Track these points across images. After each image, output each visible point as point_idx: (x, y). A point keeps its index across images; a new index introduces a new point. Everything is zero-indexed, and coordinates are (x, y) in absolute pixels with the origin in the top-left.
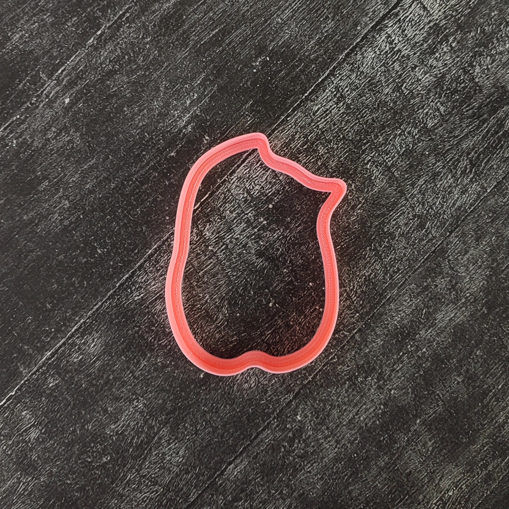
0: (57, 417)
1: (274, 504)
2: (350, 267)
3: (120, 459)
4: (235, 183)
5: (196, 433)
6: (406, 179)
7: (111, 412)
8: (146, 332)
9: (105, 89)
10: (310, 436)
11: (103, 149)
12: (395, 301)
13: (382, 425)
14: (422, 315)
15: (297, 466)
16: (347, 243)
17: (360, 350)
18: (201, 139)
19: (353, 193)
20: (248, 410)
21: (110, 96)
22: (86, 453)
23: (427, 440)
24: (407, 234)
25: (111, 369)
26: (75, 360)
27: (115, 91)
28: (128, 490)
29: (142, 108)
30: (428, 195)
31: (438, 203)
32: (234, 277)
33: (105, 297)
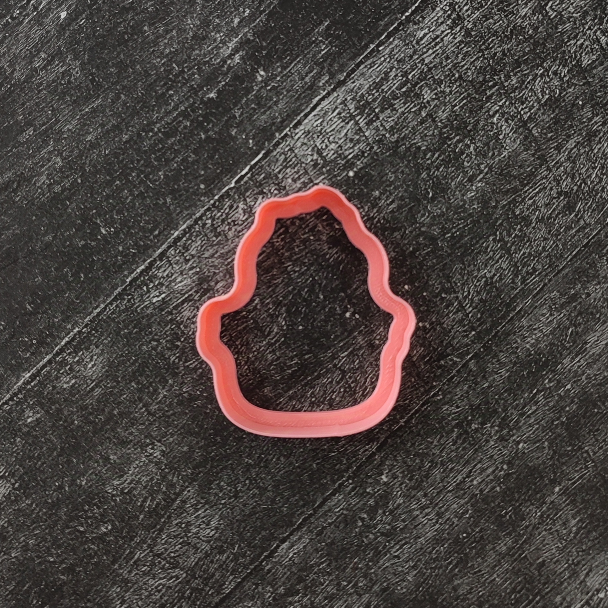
0: (37, 466)
1: (346, 601)
2: (463, 264)
3: (126, 530)
4: (301, 140)
5: (236, 496)
6: (549, 140)
7: (115, 461)
10: (399, 505)
11: (113, 84)
12: (529, 315)
13: (504, 492)
14: (567, 336)
15: (380, 548)
16: (461, 230)
18: (254, 75)
19: (471, 158)
20: (311, 465)
21: (124, 10)
22: (78, 519)
23: (570, 516)
24: (548, 219)
25: (115, 399)
26: (65, 386)
27: (132, 2)
28: (136, 574)
29: (170, 27)
30: (580, 164)
31: (594, 176)
32: (297, 274)
33: (110, 296)
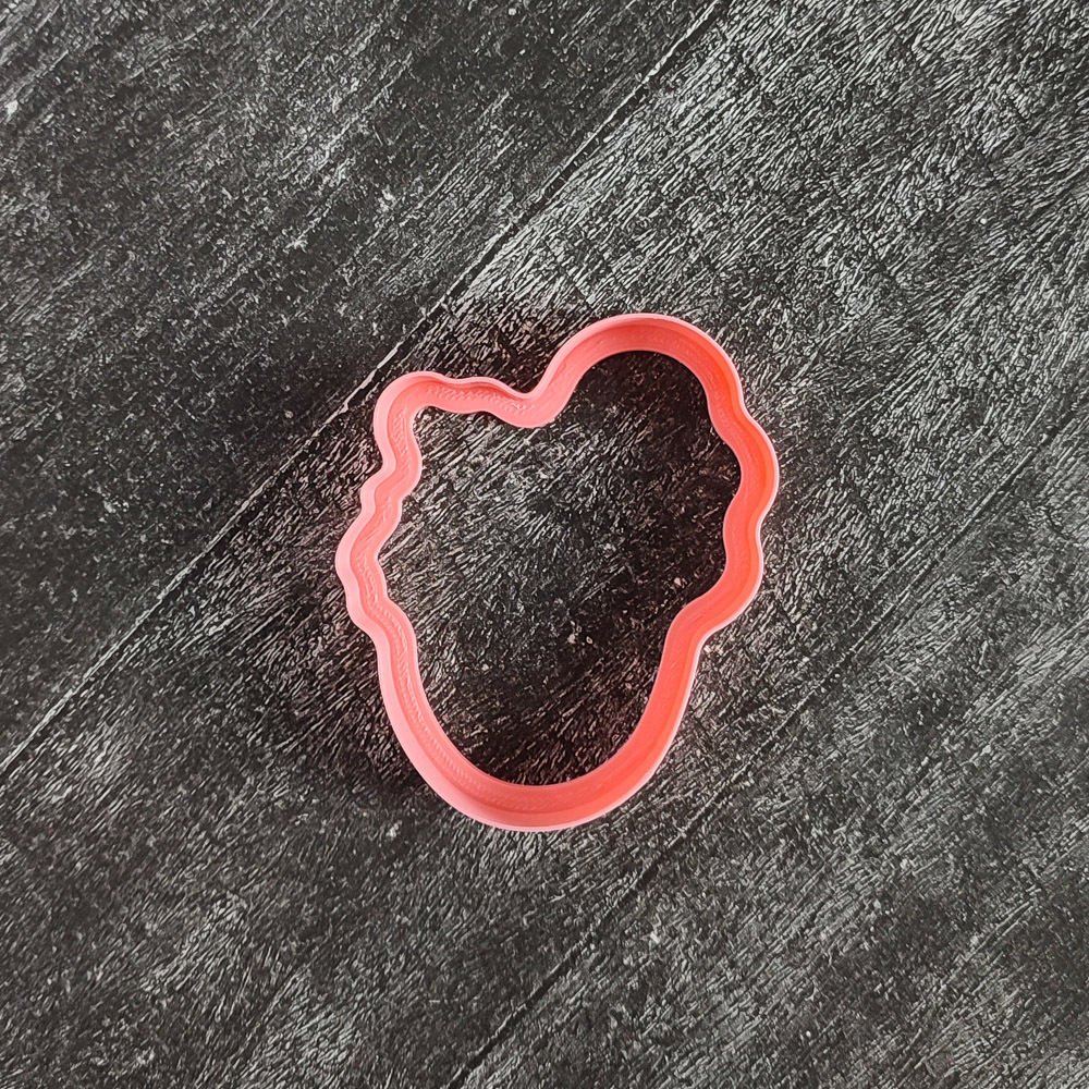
2: (781, 532)
3: (182, 1059)
4: (469, 317)
5: (382, 986)
6: (927, 294)
7: (155, 934)
8: (241, 720)
9: (112, 72)
10: (684, 986)
11: (111, 233)
12: (907, 620)
13: (877, 953)
14: (979, 656)
15: (654, 1067)
17: (816, 755)
18: (374, 202)
19: (785, 334)
20: (518, 921)
21: (125, 93)
22: (92, 1045)
23: (1000, 989)
24: (934, 440)
25: (149, 819)
26: (55, 799)
27: (140, 77)
29: (213, 120)
30: (989, 335)
31: (1016, 355)
32: (473, 569)
33: (129, 629)
